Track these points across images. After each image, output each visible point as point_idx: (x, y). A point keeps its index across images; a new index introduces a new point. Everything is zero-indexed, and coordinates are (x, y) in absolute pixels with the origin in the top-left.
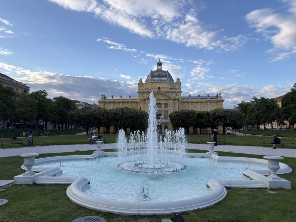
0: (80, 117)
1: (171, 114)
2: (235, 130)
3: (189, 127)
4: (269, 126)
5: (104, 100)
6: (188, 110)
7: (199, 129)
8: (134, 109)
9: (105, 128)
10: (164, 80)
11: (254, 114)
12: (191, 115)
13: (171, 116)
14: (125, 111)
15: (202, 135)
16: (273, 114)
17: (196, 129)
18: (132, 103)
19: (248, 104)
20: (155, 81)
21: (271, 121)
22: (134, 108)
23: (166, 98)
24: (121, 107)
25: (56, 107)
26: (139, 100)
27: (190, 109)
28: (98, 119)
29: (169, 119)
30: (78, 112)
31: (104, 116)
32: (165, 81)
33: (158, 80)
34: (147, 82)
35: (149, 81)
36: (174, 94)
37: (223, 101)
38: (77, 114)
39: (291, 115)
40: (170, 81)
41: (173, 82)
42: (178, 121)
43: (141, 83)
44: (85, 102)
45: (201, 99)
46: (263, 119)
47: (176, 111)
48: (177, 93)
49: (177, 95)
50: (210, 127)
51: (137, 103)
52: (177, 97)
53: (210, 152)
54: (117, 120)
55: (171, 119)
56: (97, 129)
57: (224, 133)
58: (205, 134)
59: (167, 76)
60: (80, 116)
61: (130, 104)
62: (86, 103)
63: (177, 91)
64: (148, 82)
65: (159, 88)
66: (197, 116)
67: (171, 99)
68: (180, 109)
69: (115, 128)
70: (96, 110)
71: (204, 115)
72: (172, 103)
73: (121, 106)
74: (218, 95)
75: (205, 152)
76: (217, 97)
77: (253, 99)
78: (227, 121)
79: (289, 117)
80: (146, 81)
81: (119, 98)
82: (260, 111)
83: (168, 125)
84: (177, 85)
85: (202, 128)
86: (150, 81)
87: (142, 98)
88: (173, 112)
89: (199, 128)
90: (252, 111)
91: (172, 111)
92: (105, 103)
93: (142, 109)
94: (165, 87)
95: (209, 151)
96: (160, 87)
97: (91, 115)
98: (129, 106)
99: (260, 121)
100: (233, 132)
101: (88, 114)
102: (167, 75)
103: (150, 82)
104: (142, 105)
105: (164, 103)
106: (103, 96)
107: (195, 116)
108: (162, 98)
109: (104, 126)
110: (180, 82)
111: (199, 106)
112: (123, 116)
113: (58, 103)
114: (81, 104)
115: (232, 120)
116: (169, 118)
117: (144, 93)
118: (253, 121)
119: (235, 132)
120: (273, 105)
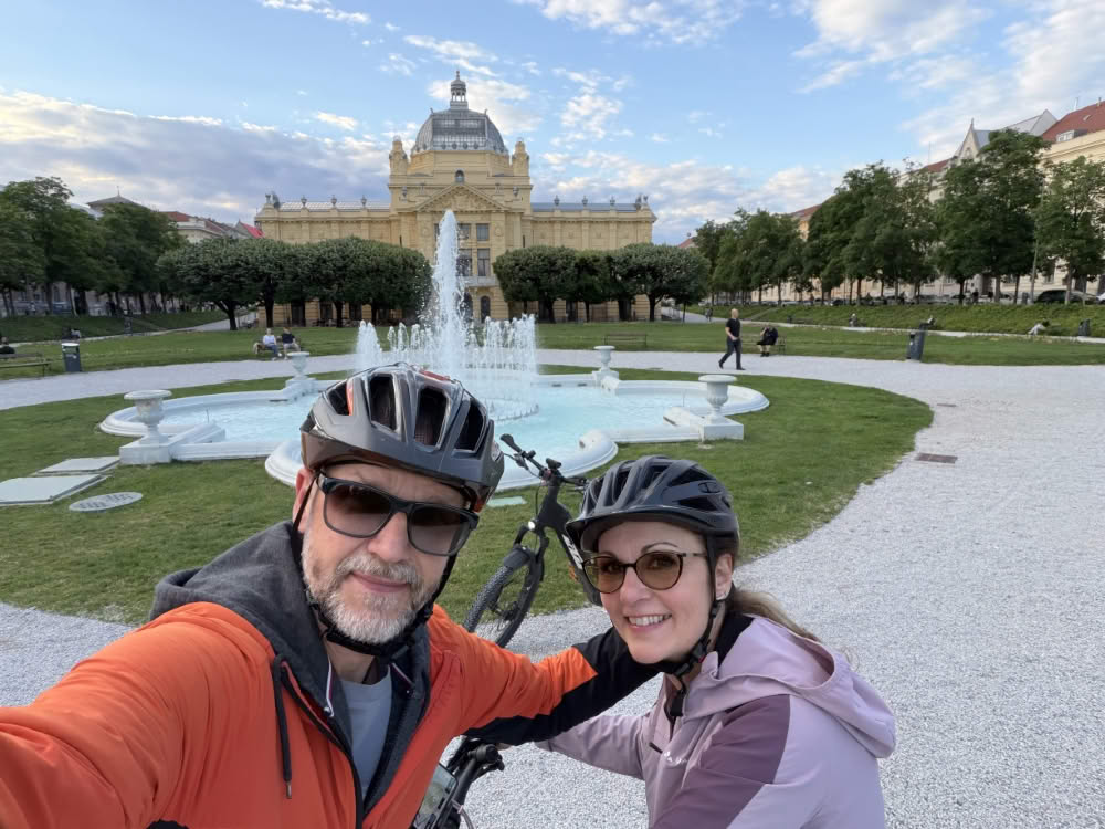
0: (203, 273)
1: (501, 259)
2: (681, 305)
3: (555, 299)
4: (771, 295)
5: (276, 211)
6: (550, 248)
7: (582, 305)
8: (382, 245)
9: (289, 306)
10: (476, 146)
11: (735, 261)
12: (560, 262)
13: (501, 268)
14: (351, 252)
15: (590, 324)
16: (783, 261)
17: (574, 305)
18: (371, 222)
19: (723, 231)
20: (444, 146)
21: (777, 281)
22: (381, 241)
23: (484, 208)
24: (335, 236)
25: (108, 239)
26: (395, 213)
27: (558, 245)
28: (265, 279)
29: (493, 275)
30: (193, 255)
31: (281, 268)
32: (480, 149)
33: (454, 146)
34: (418, 150)
35: (425, 147)
36: (509, 196)
37: (653, 219)
38: (188, 262)
39: (826, 262)
40: (495, 148)
41: (504, 153)
42: (523, 284)
43: (397, 155)
44: (207, 217)
45: (591, 211)
46: (758, 274)
47: (516, 251)
48: (517, 191)
49: (519, 197)
50: (613, 298)
51: (389, 222)
52: (515, 205)
53: (600, 372)
54: (328, 281)
55: (499, 276)
56: (263, 309)
57: (652, 317)
58: (598, 320)
59: (484, 133)
60: (202, 269)
61: (364, 226)
62: (209, 220)
63: (516, 183)
64: (422, 150)
65: (460, 173)
66: (576, 265)
67: (498, 212)
68: (529, 244)
69: (322, 306)
70: (254, 249)
71: (599, 263)
72: (502, 224)
73: (334, 234)
74: (639, 200)
75: (588, 370)
76: (637, 206)
77: (737, 213)
78: (661, 281)
79: (823, 269)
80: (417, 148)
81: (328, 205)
82: (753, 251)
83: (492, 294)
84: (516, 164)
85: (593, 303)
86: (428, 149)
87: (405, 205)
88: (507, 252)
89: (583, 303)
90: (732, 251)
91: (502, 252)
92: (280, 222)
93: (406, 244)
94: (478, 169)
95: (597, 369)
96: (462, 169)
97: (238, 266)
98: (363, 233)
99: (749, 281)
100: (676, 312)
101: (228, 262)
102: (484, 126)
103: (429, 152)
104: (405, 231)
105: (477, 224)
106: (271, 199)
107: (573, 265)
108: (469, 209)
109: (287, 301)
110: (526, 154)
111: (585, 235)
112: (345, 267)
113: (113, 223)
114: (191, 223)
115: (675, 276)
116: (495, 272)
117: (409, 188)
118: (734, 279)
119: (681, 313)
120: (787, 234)
